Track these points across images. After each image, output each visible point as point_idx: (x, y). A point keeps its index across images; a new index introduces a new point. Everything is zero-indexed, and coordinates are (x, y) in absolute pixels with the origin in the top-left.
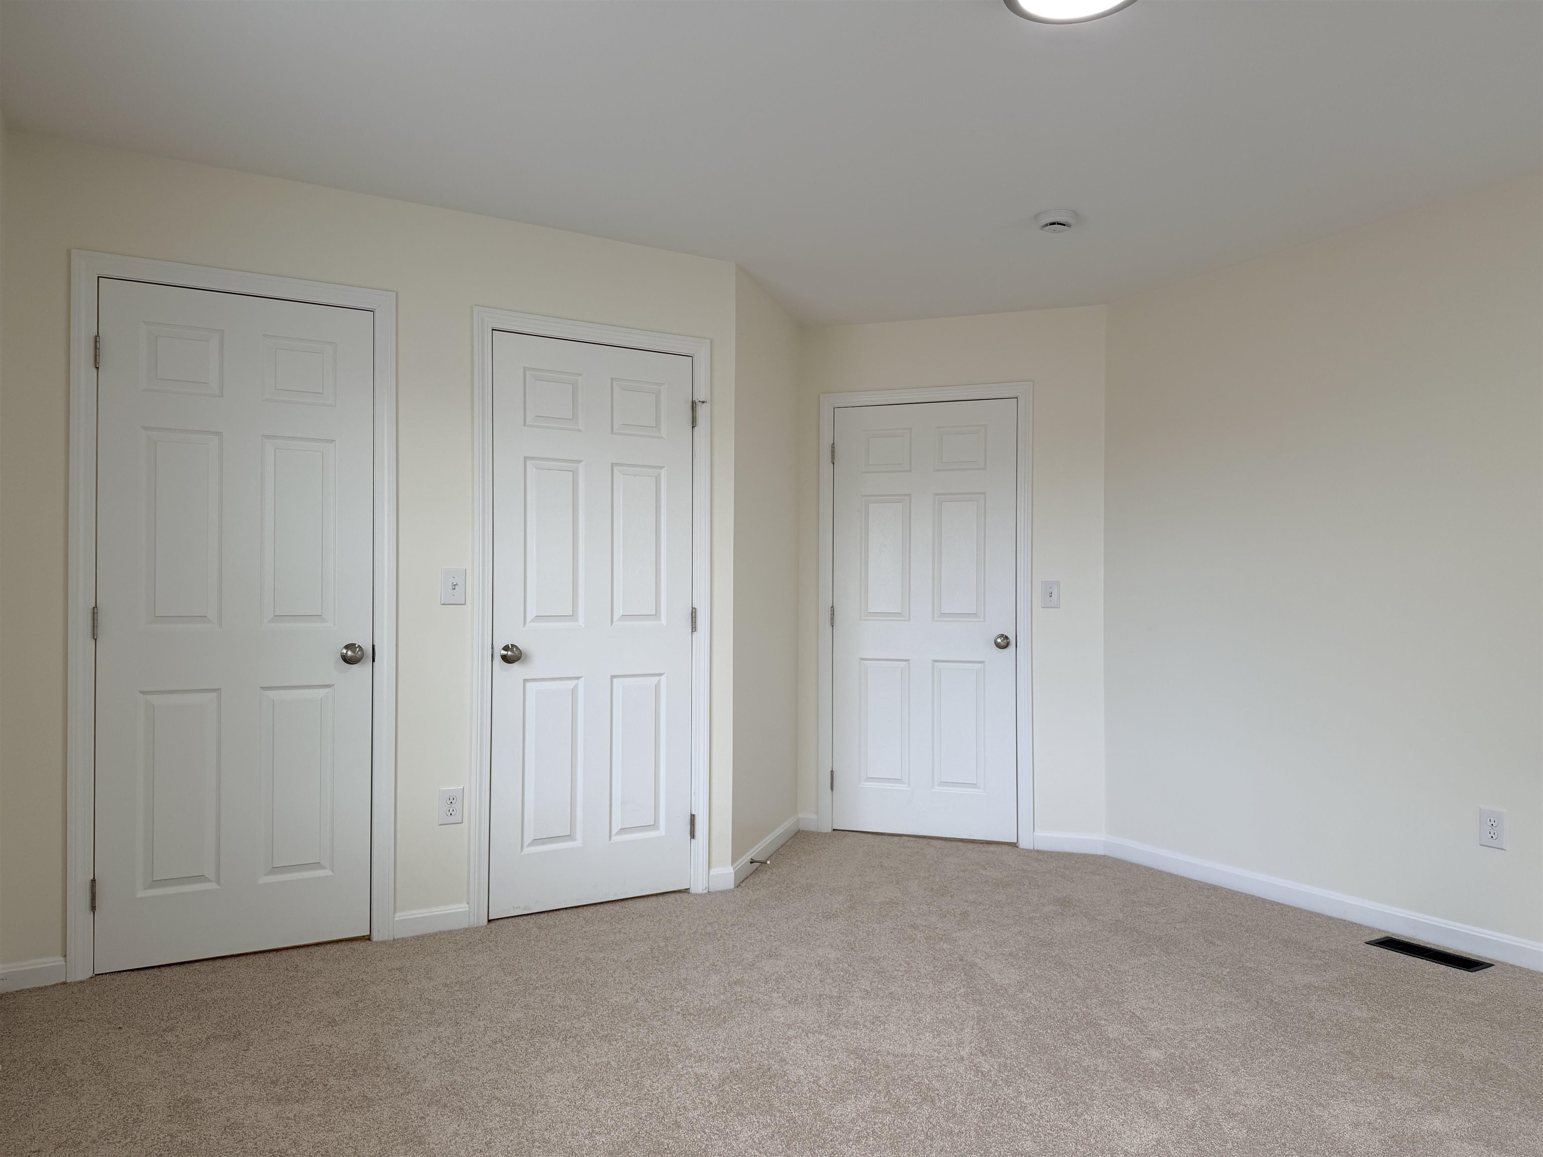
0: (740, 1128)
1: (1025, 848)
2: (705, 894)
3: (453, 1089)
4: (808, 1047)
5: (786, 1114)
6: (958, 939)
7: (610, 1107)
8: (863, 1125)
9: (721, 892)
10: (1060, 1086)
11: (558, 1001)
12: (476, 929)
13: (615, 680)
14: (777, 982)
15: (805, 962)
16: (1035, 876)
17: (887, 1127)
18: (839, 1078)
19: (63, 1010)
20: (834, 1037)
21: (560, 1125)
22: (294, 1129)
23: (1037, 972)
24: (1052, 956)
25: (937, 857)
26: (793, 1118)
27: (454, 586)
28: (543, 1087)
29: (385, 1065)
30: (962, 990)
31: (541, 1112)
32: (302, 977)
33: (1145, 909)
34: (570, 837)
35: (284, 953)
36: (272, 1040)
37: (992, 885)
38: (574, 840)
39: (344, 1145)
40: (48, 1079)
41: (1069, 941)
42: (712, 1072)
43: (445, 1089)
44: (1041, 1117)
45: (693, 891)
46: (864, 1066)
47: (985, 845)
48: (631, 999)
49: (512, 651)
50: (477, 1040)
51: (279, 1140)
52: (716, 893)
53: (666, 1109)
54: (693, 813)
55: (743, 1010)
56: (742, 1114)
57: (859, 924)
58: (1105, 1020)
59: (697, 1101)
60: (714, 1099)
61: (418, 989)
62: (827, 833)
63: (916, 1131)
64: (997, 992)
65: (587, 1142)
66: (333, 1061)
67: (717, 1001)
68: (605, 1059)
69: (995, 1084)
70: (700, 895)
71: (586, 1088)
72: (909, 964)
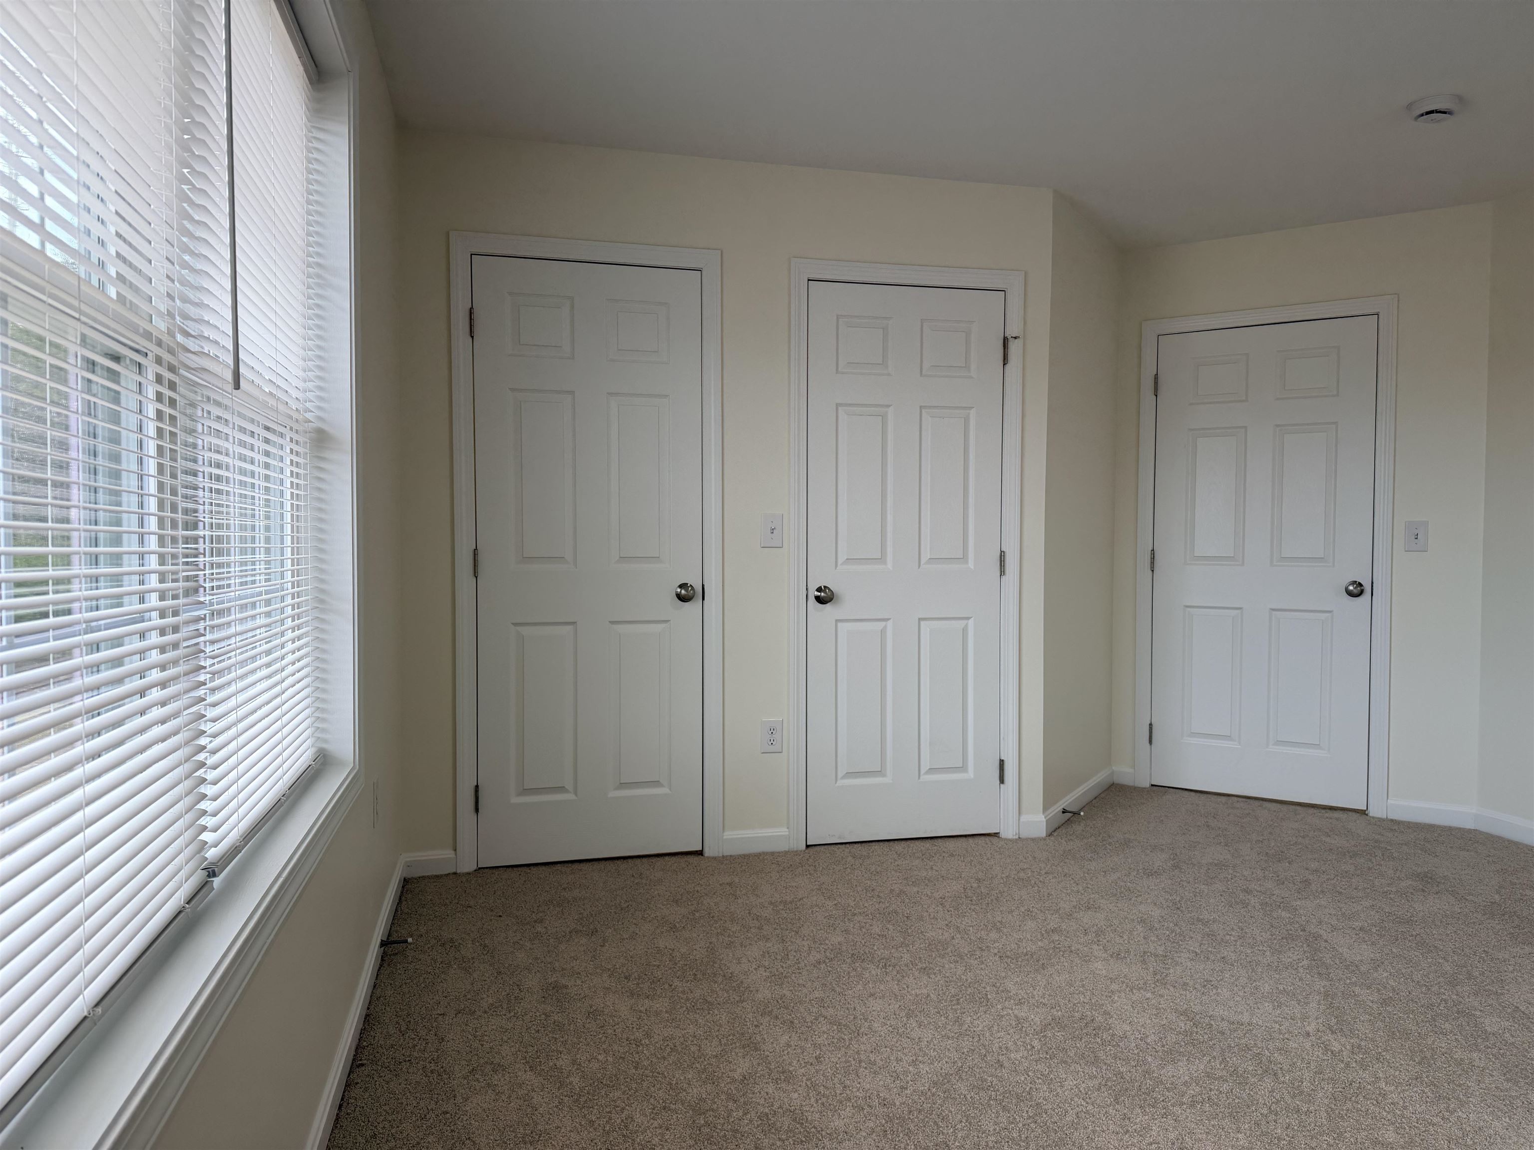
0: (1064, 1076)
1: (1375, 816)
2: (1016, 839)
3: (783, 1002)
4: (1133, 1003)
5: (1112, 1068)
6: (1298, 908)
7: (932, 1039)
8: (1198, 1089)
9: (1033, 840)
10: (1427, 1077)
11: (876, 929)
12: (796, 853)
13: (922, 623)
14: (1097, 935)
15: (1127, 918)
16: (1389, 848)
17: (1224, 1095)
18: (1169, 1039)
19: (455, 897)
20: (1162, 996)
21: (885, 1049)
22: (646, 1021)
23: (1394, 950)
24: (1412, 936)
25: (1272, 821)
26: (1120, 1073)
27: (773, 531)
28: (867, 1011)
29: (721, 972)
30: (1305, 962)
31: (866, 1035)
32: (646, 884)
33: (1528, 892)
34: (880, 773)
35: (630, 861)
36: (623, 939)
37: (1338, 854)
38: (884, 776)
39: (690, 1042)
40: (447, 954)
41: (1433, 921)
42: (1033, 1017)
43: (775, 1002)
44: (1405, 1108)
45: (1002, 835)
46: (1195, 1029)
47: (1327, 810)
48: (946, 935)
49: (825, 593)
50: (803, 958)
51: (634, 1030)
52: (1027, 839)
53: (987, 1047)
54: (1002, 758)
55: (1062, 959)
56: (1065, 1062)
57: (1185, 884)
58: (1481, 1011)
59: (1019, 1043)
60: (1036, 1043)
61: (746, 904)
62: (1145, 788)
63: (1258, 1103)
64: (1347, 967)
65: (911, 1069)
66: (676, 964)
67: (1034, 947)
68: (925, 991)
69: (1348, 1065)
70: (1010, 840)
71: (908, 1016)
72: (1242, 929)
